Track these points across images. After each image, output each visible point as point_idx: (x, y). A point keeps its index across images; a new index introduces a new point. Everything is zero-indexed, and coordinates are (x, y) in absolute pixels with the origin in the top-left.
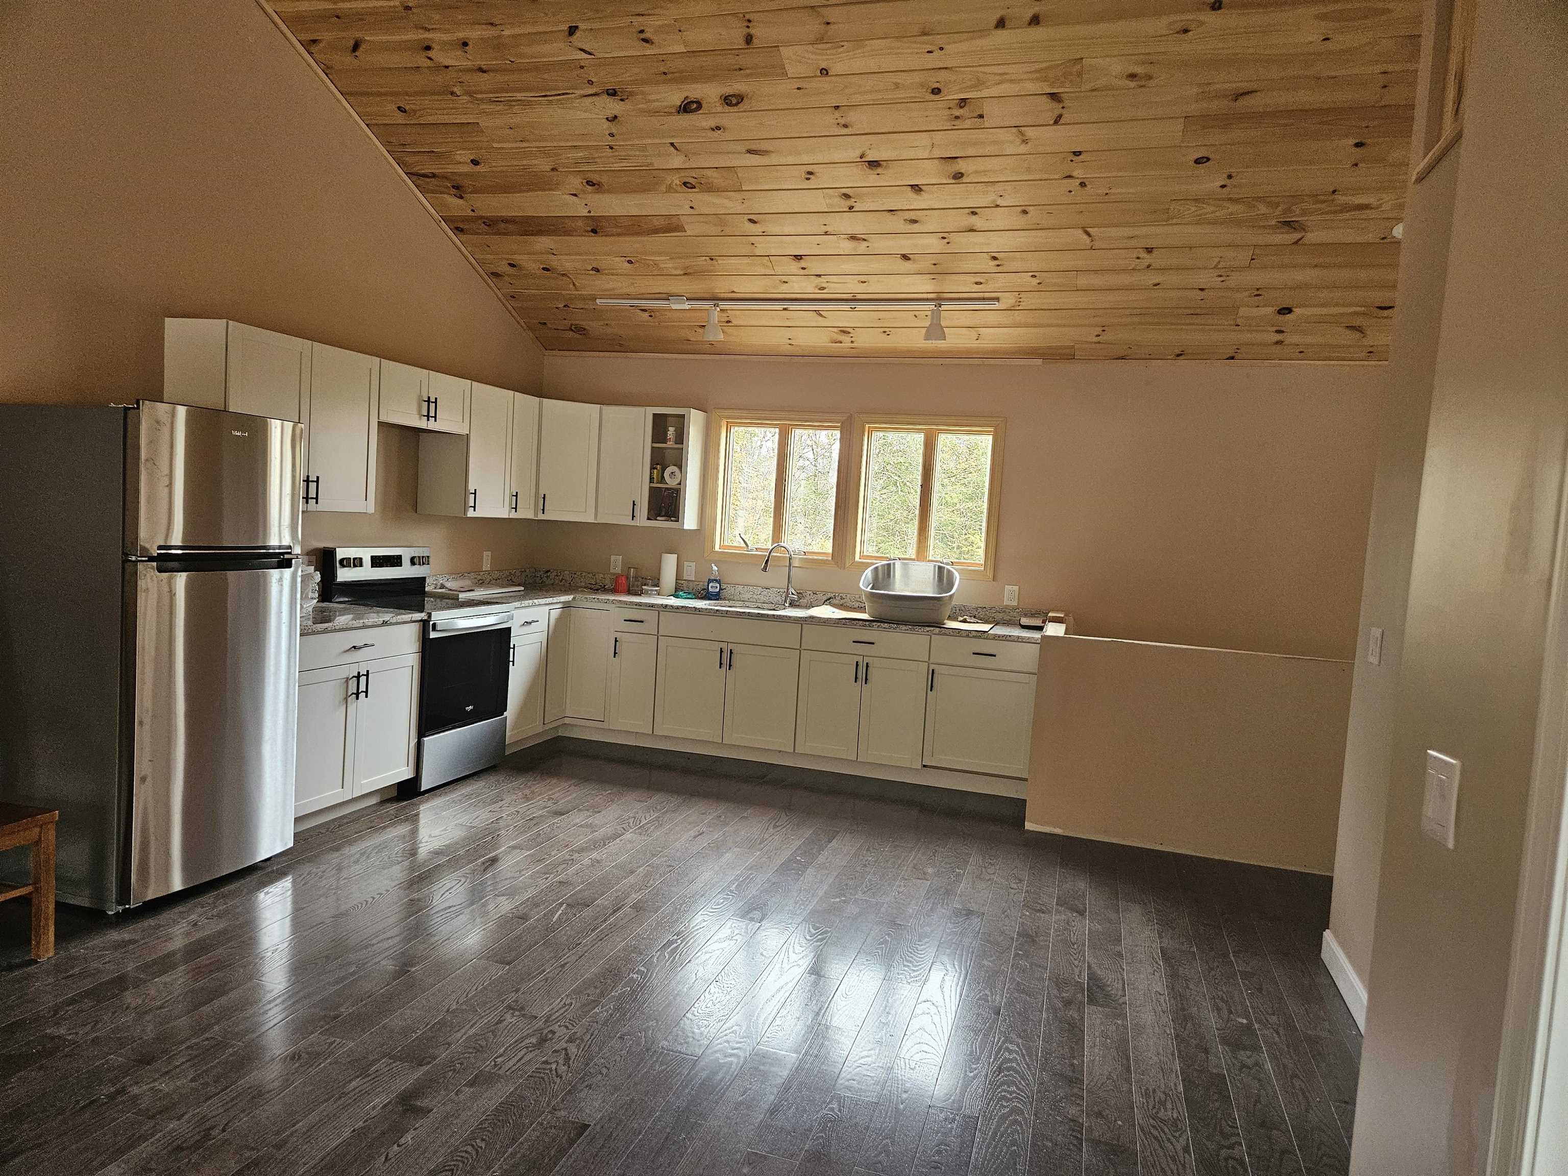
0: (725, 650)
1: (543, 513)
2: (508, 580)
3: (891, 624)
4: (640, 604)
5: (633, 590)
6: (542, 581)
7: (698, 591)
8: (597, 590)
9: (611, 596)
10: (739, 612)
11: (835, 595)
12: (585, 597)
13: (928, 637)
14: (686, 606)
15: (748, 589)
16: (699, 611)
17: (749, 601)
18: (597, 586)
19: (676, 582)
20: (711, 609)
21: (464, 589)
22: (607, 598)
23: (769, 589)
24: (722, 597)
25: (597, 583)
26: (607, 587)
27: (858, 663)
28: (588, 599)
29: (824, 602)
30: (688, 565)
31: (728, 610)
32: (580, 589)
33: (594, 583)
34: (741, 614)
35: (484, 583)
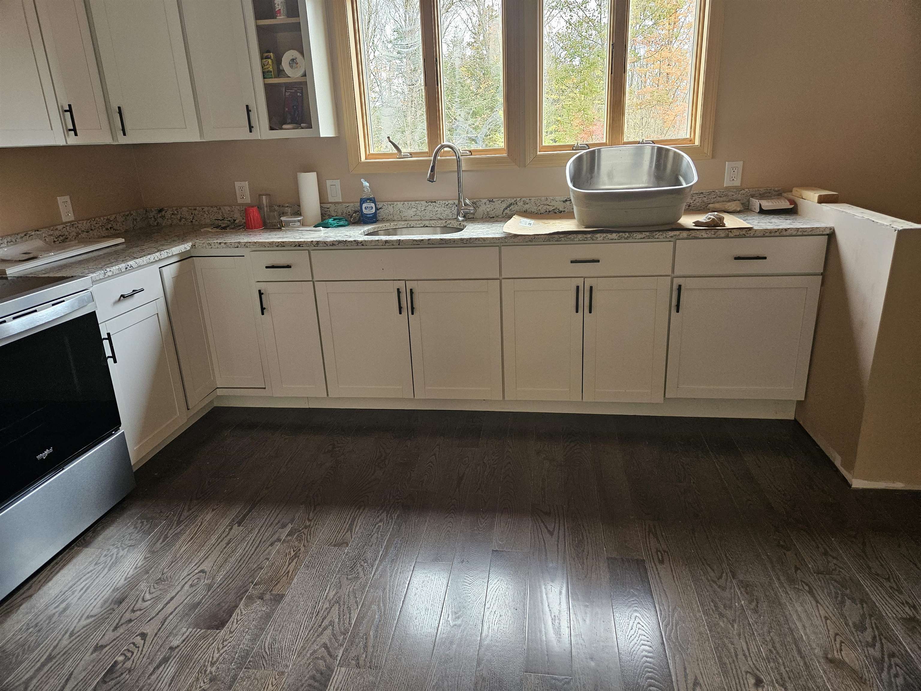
0: (403, 290)
1: (124, 134)
2: (107, 229)
3: (621, 234)
4: (282, 245)
5: (270, 223)
6: (158, 223)
7: (349, 215)
8: (225, 228)
9: (242, 237)
10: (416, 240)
11: (516, 200)
12: (208, 242)
13: (672, 243)
14: (344, 240)
15: (409, 205)
16: (363, 245)
17: (412, 219)
18: (225, 221)
19: (321, 207)
20: (378, 240)
21: (27, 256)
22: (238, 241)
23: (435, 202)
24: (379, 218)
25: (225, 218)
26: (237, 221)
27: (578, 287)
28: (212, 244)
29: (504, 211)
30: (331, 184)
31: (400, 240)
32: (202, 230)
33: (221, 218)
34: (419, 243)
35: (68, 240)
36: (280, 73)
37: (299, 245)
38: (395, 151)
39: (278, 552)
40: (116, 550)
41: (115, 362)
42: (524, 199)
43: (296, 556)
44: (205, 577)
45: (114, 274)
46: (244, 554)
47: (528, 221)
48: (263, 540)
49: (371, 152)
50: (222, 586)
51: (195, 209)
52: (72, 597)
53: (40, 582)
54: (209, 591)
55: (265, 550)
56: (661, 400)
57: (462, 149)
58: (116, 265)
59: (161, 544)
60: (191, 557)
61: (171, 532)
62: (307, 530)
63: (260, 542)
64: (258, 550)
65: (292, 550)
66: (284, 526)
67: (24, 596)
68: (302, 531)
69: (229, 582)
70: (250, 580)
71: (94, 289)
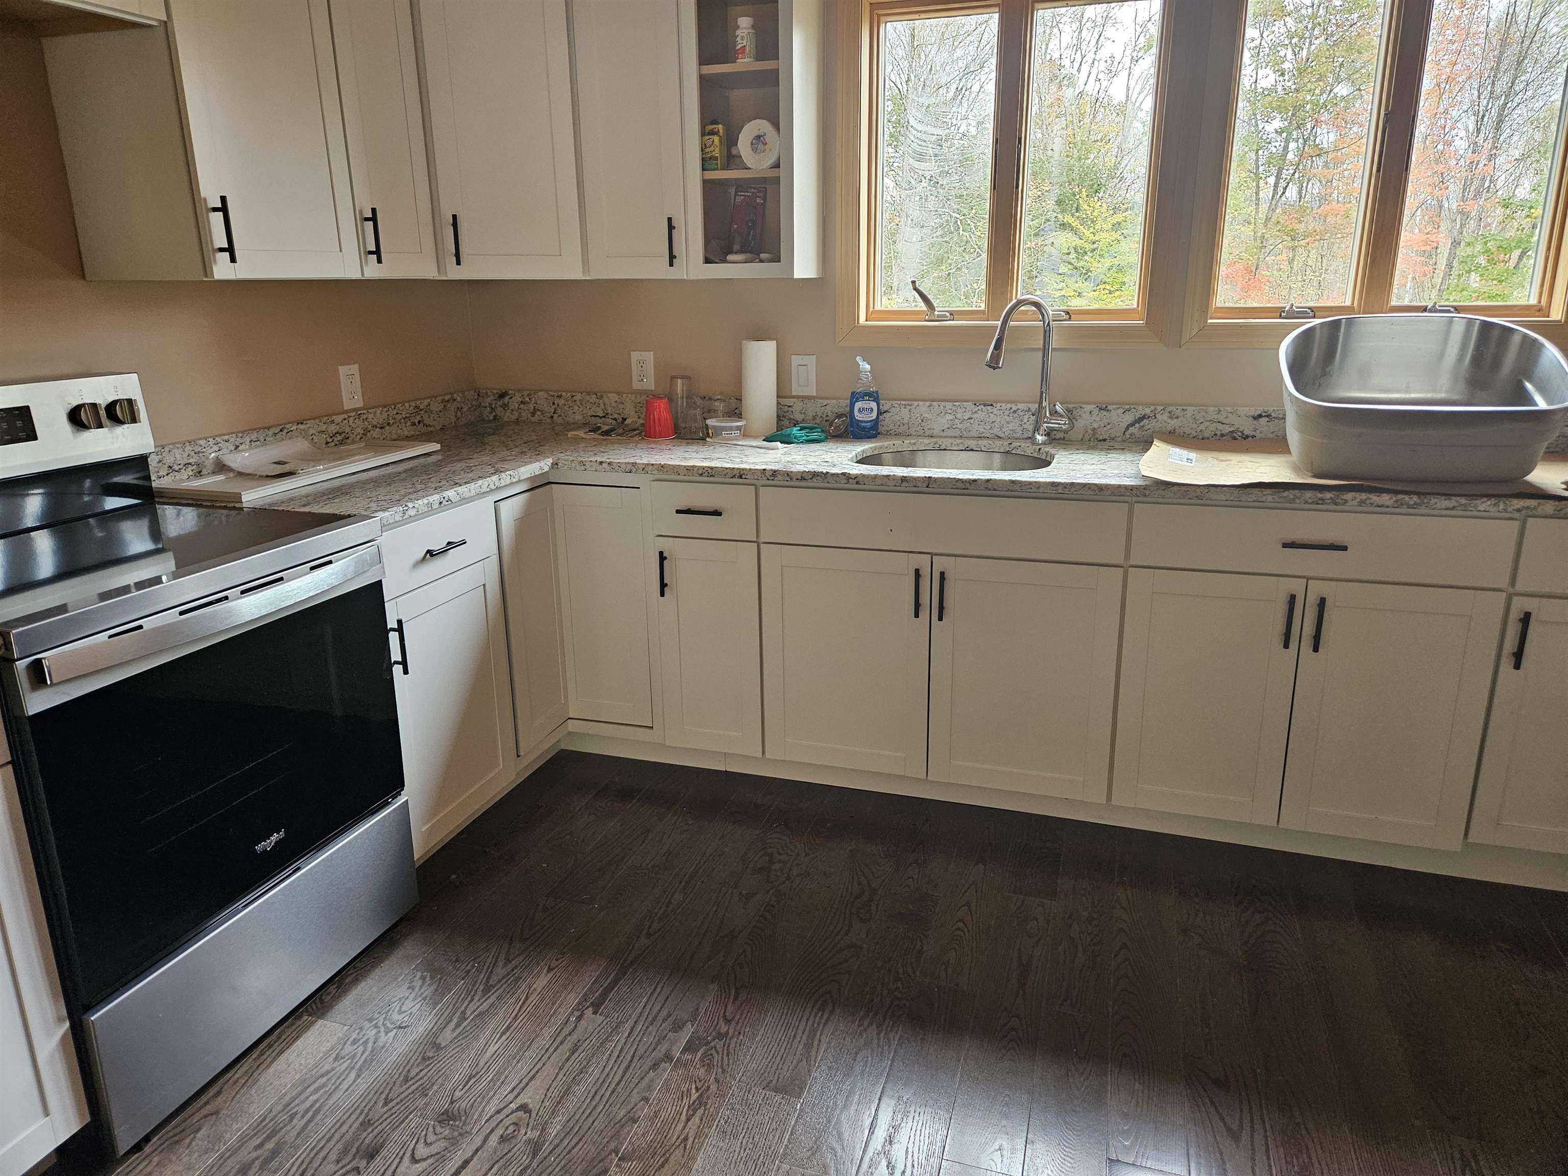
0: (926, 573)
1: (458, 263)
2: (413, 424)
3: (1400, 497)
4: (710, 472)
5: (685, 428)
6: (496, 416)
7: (826, 420)
8: (607, 433)
9: (638, 452)
10: (961, 480)
11: (1155, 409)
12: (580, 459)
13: (1516, 524)
14: (824, 471)
15: (942, 407)
16: (857, 483)
17: (945, 434)
18: (608, 420)
19: (778, 403)
20: (888, 476)
21: (279, 469)
22: (632, 460)
23: (992, 405)
24: (881, 429)
25: (607, 414)
26: (628, 422)
27: (1293, 598)
28: (587, 464)
29: (1127, 428)
30: (801, 363)
31: (930, 477)
32: (570, 434)
33: (601, 414)
34: (968, 486)
35: (349, 441)
36: (731, 159)
37: (741, 474)
38: (922, 306)
39: (667, 1086)
40: (374, 1031)
41: (406, 672)
42: (1171, 408)
43: (701, 1102)
44: (528, 1124)
45: (420, 512)
46: (601, 1080)
47: (1184, 453)
48: (638, 1054)
49: (876, 308)
50: (558, 1151)
51: (560, 397)
52: (288, 1128)
53: (235, 1083)
54: (533, 1158)
55: (642, 1079)
56: (1456, 845)
57: (1053, 308)
58: (424, 497)
59: (454, 1030)
60: (505, 1070)
61: (472, 1007)
62: (722, 1043)
63: (633, 1057)
64: (628, 1074)
65: (694, 1086)
66: (678, 1027)
67: (204, 1111)
68: (713, 1044)
69: (572, 1144)
70: (612, 1145)
71: (385, 540)
